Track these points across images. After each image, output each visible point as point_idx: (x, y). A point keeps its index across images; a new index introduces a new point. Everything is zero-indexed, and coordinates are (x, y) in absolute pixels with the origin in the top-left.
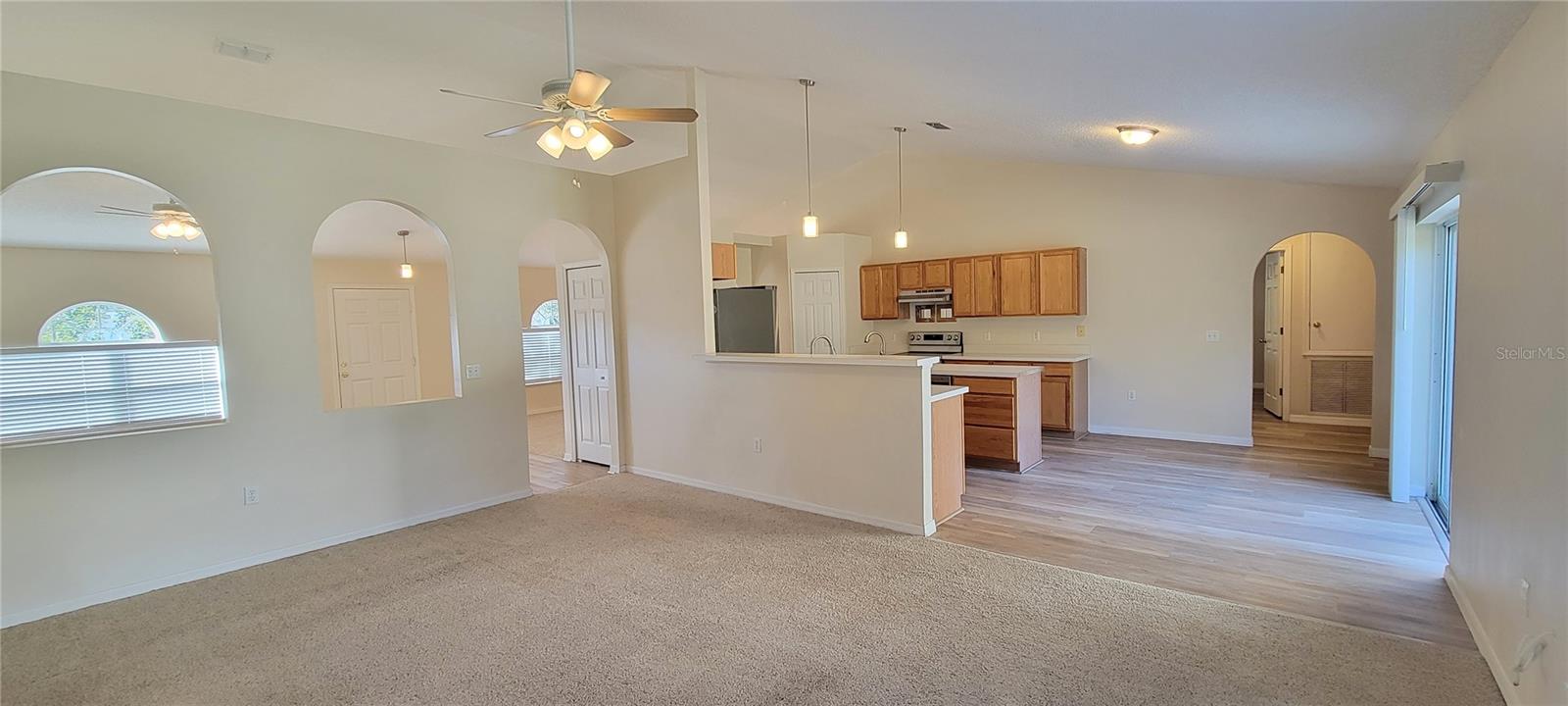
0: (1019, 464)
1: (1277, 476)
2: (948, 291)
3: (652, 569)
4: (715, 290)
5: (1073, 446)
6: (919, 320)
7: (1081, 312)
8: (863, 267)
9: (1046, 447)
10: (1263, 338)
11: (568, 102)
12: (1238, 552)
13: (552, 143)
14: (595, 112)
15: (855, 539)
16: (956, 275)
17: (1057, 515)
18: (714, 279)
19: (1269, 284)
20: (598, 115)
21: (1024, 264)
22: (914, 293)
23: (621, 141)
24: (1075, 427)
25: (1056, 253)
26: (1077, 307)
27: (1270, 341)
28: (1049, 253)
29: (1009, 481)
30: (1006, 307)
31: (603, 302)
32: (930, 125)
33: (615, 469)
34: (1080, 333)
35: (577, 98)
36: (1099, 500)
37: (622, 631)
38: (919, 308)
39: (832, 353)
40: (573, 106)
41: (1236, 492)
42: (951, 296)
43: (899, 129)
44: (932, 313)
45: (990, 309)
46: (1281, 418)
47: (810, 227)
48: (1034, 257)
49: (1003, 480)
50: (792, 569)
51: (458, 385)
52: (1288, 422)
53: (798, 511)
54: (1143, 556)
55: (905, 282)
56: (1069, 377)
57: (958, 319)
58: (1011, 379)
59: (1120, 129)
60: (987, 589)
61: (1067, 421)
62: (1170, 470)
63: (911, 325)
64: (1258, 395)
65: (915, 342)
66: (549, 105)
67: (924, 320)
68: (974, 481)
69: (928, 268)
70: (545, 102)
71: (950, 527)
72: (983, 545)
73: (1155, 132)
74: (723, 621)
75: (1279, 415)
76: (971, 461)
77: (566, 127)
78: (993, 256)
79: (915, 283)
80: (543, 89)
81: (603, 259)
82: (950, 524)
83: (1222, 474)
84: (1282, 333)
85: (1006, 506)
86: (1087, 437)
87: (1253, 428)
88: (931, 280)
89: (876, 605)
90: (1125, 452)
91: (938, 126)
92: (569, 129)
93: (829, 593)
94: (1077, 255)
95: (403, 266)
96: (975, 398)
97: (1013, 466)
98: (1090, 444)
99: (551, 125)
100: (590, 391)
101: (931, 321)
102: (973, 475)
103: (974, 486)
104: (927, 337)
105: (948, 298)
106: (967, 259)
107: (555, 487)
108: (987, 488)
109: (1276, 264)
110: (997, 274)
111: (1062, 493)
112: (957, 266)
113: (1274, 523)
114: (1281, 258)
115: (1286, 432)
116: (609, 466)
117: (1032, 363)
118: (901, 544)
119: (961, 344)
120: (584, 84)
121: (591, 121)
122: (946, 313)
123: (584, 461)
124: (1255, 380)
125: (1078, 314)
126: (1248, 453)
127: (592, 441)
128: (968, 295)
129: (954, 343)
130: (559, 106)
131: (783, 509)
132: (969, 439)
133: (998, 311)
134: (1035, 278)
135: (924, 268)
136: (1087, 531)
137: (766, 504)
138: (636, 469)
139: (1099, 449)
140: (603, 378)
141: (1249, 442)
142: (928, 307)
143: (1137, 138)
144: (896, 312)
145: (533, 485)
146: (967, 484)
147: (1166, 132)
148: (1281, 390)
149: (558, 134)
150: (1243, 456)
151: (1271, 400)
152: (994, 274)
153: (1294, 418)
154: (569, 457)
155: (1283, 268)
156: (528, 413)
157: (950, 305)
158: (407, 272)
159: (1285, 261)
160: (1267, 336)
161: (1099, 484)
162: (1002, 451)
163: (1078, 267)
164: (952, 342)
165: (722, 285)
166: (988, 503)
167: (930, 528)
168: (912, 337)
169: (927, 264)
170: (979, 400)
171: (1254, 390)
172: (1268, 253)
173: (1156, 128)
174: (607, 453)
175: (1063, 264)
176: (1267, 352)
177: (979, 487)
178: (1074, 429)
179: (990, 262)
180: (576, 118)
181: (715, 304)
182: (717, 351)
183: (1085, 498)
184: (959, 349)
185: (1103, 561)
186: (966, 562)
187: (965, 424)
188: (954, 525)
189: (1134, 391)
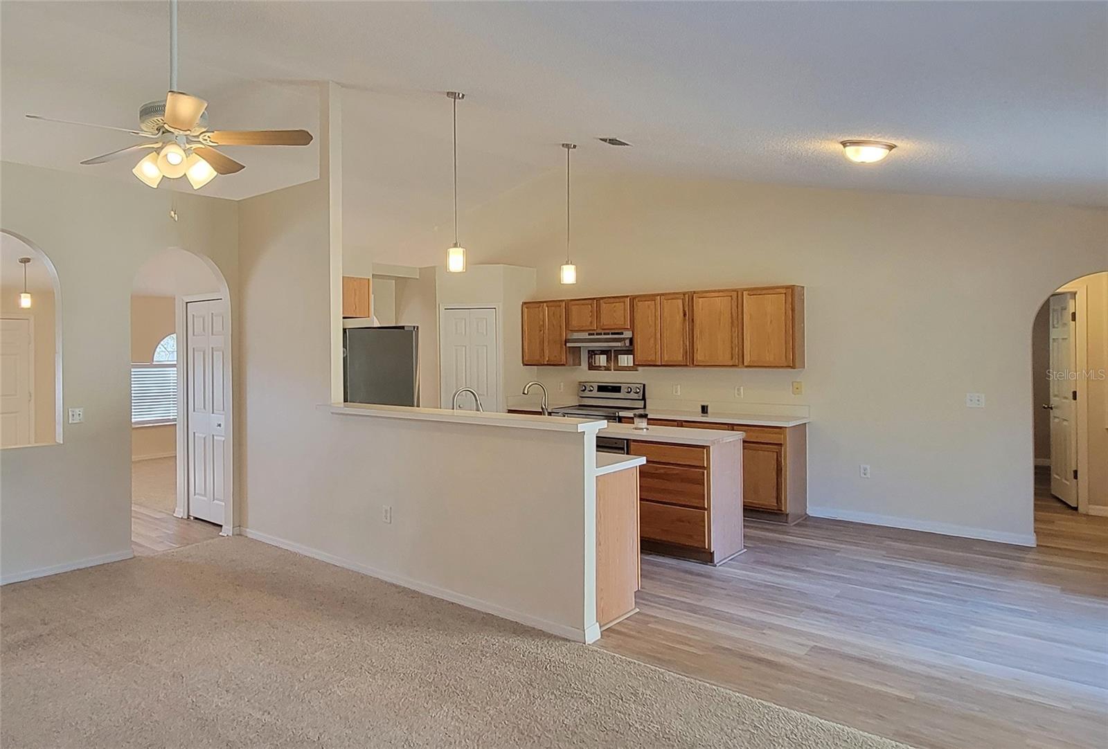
0: (712, 554)
1: (1074, 592)
2: (628, 334)
3: (251, 661)
4: (345, 330)
5: (787, 533)
6: (592, 367)
7: (797, 365)
8: (525, 303)
9: (752, 532)
10: (1048, 404)
11: (166, 126)
12: (1017, 700)
13: (149, 171)
14: (198, 137)
15: (498, 641)
16: (638, 316)
17: (761, 627)
18: (344, 318)
19: (1054, 334)
20: (201, 139)
21: (722, 304)
22: (585, 335)
23: (226, 167)
24: (790, 507)
25: (764, 292)
26: (791, 359)
27: (1056, 408)
28: (755, 291)
29: (698, 575)
30: (699, 357)
31: (222, 340)
32: (605, 140)
33: (227, 530)
34: (797, 390)
35: (177, 122)
36: (818, 610)
37: (205, 741)
38: (592, 353)
39: (478, 410)
40: (172, 130)
41: (1011, 610)
42: (631, 340)
43: (568, 146)
44: (608, 360)
45: (679, 357)
46: (1076, 509)
47: (456, 260)
48: (736, 296)
49: (691, 573)
50: (416, 675)
51: (59, 430)
52: (1087, 515)
53: (432, 598)
54: (878, 694)
55: (574, 323)
56: (781, 444)
57: (640, 368)
58: (703, 447)
59: (844, 144)
60: (661, 724)
61: (778, 499)
62: (916, 573)
63: (583, 373)
64: (1042, 475)
65: (587, 394)
66: (147, 129)
67: (598, 368)
68: (655, 573)
69: (603, 306)
70: (143, 126)
71: (619, 633)
72: (660, 661)
73: (891, 147)
74: (325, 738)
75: (1074, 505)
76: (649, 546)
77: (163, 152)
78: (684, 294)
79: (588, 324)
80: (141, 112)
81: (225, 293)
82: (619, 628)
83: (991, 584)
84: (1075, 398)
85: (693, 609)
86: (807, 522)
87: (1036, 520)
88: (606, 321)
89: (516, 735)
90: (856, 544)
91: (613, 142)
92: (166, 155)
93: (457, 712)
94: (792, 295)
95: (23, 295)
96: (657, 469)
97: (706, 557)
98: (809, 531)
99: (148, 152)
100: (204, 438)
101: (607, 369)
102: (649, 562)
103: (652, 579)
104: (602, 389)
105: (628, 344)
106: (652, 297)
107: (160, 548)
108: (671, 583)
109: (1064, 309)
110: (689, 316)
111: (769, 597)
112: (640, 305)
113: (1067, 659)
114: (1071, 302)
115: (1085, 529)
116: (221, 526)
117: (732, 427)
118: (554, 652)
119: (644, 399)
120: (185, 106)
121: (194, 146)
122: (626, 360)
123: (196, 518)
124: (1036, 456)
125: (793, 367)
126: (1031, 556)
127: (205, 495)
128: (652, 341)
129: (636, 396)
130: (158, 130)
131: (414, 594)
132: (646, 519)
133: (689, 360)
134: (737, 321)
135: (598, 306)
136: (801, 652)
137: (397, 587)
138: (251, 533)
139: (823, 538)
140: (220, 425)
141: (1030, 540)
142: (603, 352)
143: (869, 155)
144: (564, 358)
145: (136, 543)
146: (644, 575)
147: (907, 147)
148: (1076, 472)
149: (155, 161)
150: (1019, 559)
151: (1061, 484)
152: (685, 315)
153: (1095, 510)
154: (180, 512)
155: (1074, 315)
156: (134, 458)
157: (629, 352)
158: (26, 301)
159: (1079, 305)
160: (1054, 401)
161: (819, 587)
162: (691, 537)
163: (793, 310)
164: (633, 395)
165: (351, 324)
166: (670, 603)
167: (593, 633)
168: (583, 387)
169: (601, 301)
170: (662, 471)
171: (1036, 467)
172: (1053, 295)
173: (893, 142)
174: (219, 511)
175: (774, 306)
176: (1054, 422)
177: (660, 580)
178: (788, 512)
179: (680, 302)
180: (176, 143)
181: (345, 346)
182: (346, 400)
183: (799, 605)
184: (641, 404)
185: (821, 696)
186: (635, 684)
187: (641, 499)
188: (625, 630)
189: (868, 467)
